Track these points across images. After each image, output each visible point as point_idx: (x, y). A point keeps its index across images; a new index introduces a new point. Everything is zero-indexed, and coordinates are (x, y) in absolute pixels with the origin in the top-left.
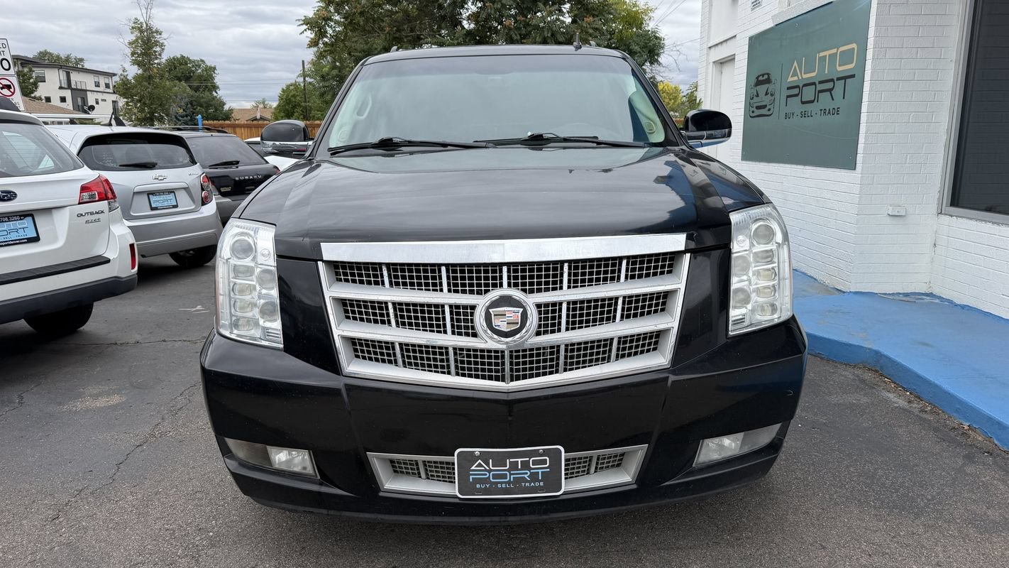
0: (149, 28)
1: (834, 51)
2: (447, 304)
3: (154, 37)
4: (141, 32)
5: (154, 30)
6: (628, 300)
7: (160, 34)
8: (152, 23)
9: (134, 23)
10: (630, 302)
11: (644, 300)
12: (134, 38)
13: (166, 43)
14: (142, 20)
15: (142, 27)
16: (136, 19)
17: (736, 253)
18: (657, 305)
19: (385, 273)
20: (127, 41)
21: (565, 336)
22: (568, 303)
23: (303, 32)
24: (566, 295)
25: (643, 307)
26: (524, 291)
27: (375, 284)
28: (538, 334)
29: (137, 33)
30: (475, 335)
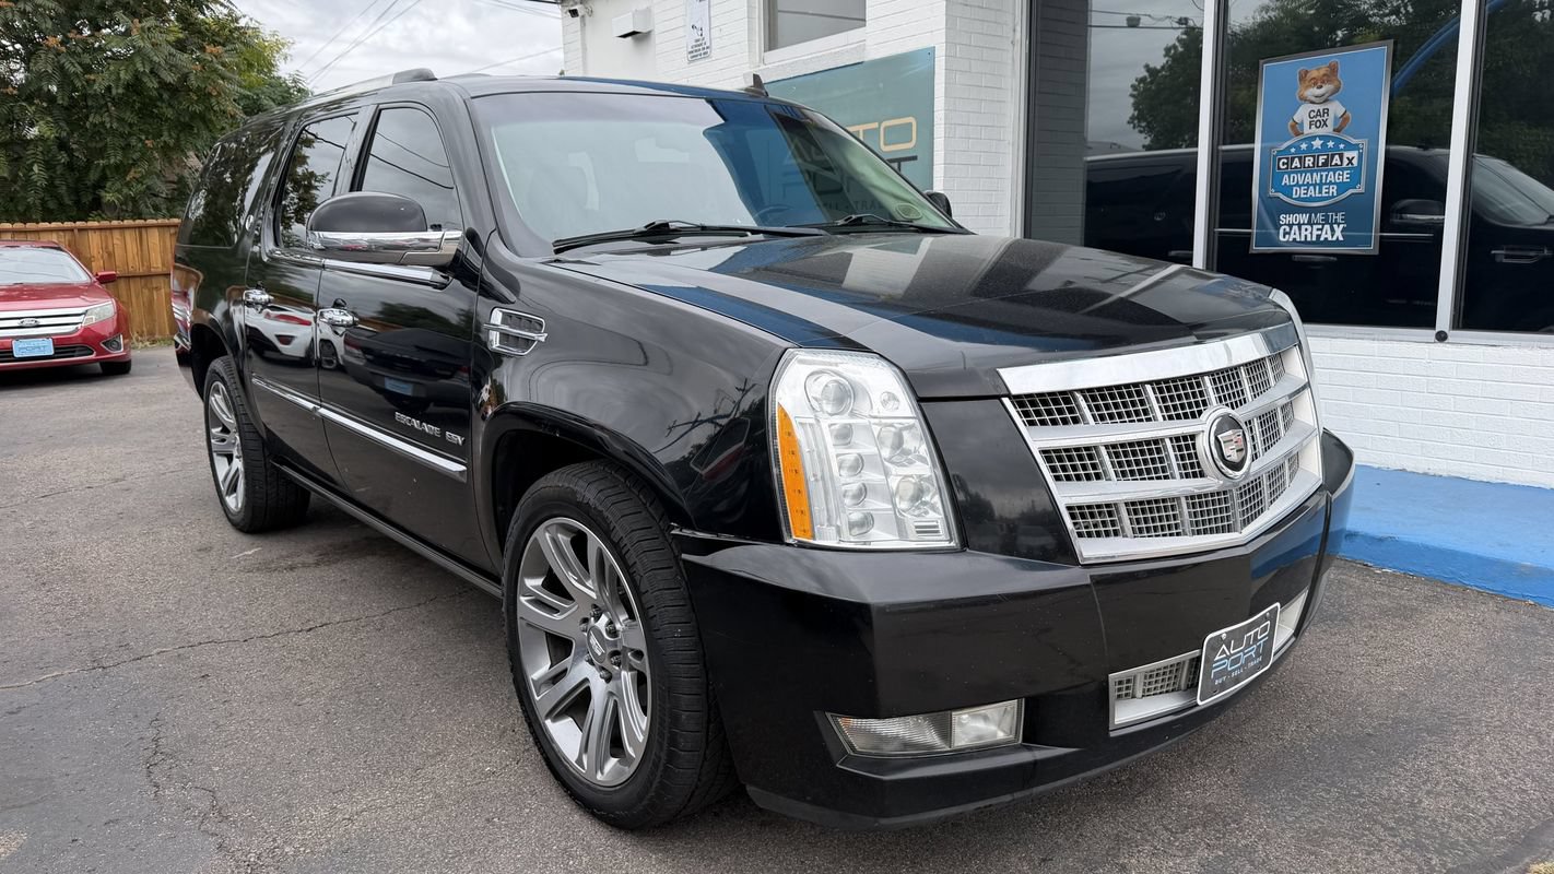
1: (875, 125)
2: (1166, 437)
19: (1083, 404)
27: (1074, 423)
30: (1202, 475)
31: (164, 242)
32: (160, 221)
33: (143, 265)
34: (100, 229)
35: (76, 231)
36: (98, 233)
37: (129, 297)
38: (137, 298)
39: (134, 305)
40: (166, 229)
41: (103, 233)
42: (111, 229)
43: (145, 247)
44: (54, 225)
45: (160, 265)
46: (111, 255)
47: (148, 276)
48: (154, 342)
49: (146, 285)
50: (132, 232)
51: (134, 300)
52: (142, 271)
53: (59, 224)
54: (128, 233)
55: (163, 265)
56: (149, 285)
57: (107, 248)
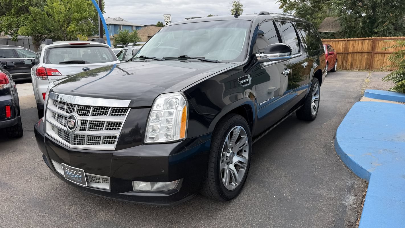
0: (239, 4)
2: (64, 116)
3: (240, 7)
4: (236, 6)
5: (240, 5)
6: (109, 123)
7: (242, 6)
8: (240, 2)
9: (234, 3)
10: (109, 124)
11: (112, 124)
12: (233, 9)
13: (243, 9)
14: (237, 2)
15: (236, 4)
16: (235, 1)
17: (154, 111)
18: (116, 126)
19: (58, 103)
20: (230, 10)
21: (87, 133)
22: (90, 121)
23: (277, 3)
24: (90, 118)
25: (113, 126)
26: (79, 114)
28: (80, 130)
29: (234, 7)
31: (369, 44)
32: (369, 38)
33: (362, 50)
34: (353, 40)
35: (347, 41)
36: (352, 41)
37: (356, 58)
38: (358, 58)
39: (357, 60)
40: (370, 40)
41: (354, 41)
42: (356, 40)
43: (363, 45)
44: (342, 39)
45: (366, 50)
46: (354, 47)
47: (362, 53)
48: (359, 70)
49: (361, 55)
50: (361, 41)
51: (357, 59)
52: (361, 51)
53: (344, 39)
54: (360, 41)
55: (367, 50)
56: (362, 55)
57: (354, 45)
